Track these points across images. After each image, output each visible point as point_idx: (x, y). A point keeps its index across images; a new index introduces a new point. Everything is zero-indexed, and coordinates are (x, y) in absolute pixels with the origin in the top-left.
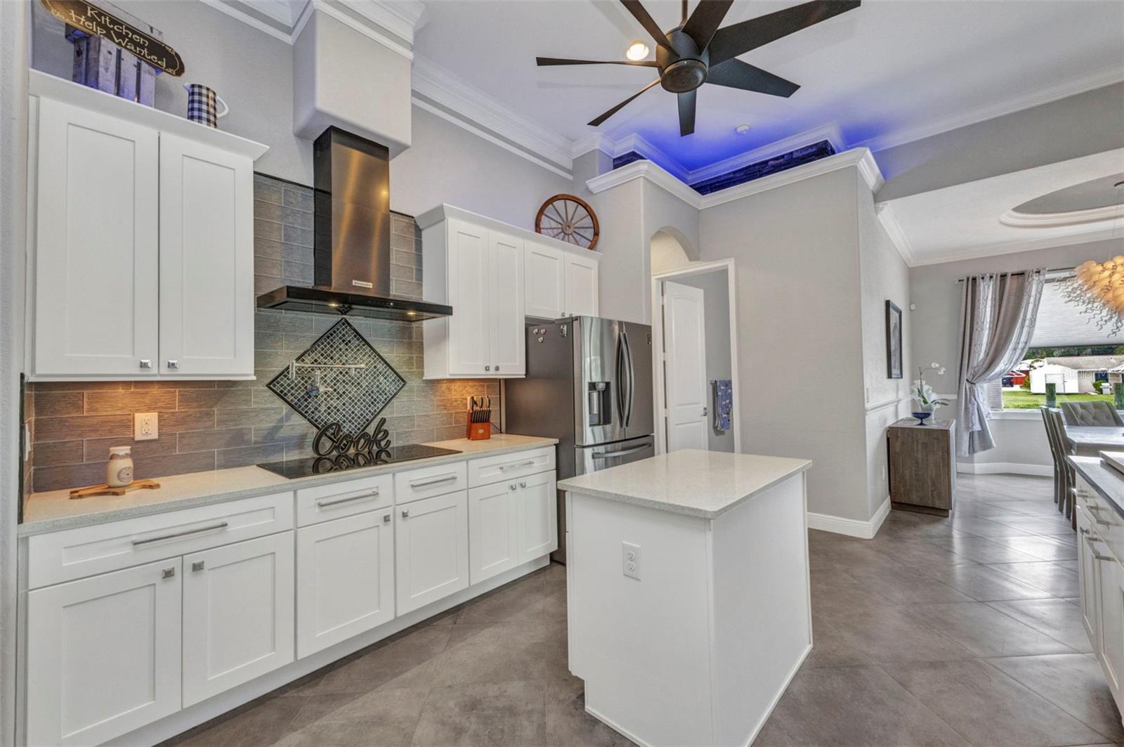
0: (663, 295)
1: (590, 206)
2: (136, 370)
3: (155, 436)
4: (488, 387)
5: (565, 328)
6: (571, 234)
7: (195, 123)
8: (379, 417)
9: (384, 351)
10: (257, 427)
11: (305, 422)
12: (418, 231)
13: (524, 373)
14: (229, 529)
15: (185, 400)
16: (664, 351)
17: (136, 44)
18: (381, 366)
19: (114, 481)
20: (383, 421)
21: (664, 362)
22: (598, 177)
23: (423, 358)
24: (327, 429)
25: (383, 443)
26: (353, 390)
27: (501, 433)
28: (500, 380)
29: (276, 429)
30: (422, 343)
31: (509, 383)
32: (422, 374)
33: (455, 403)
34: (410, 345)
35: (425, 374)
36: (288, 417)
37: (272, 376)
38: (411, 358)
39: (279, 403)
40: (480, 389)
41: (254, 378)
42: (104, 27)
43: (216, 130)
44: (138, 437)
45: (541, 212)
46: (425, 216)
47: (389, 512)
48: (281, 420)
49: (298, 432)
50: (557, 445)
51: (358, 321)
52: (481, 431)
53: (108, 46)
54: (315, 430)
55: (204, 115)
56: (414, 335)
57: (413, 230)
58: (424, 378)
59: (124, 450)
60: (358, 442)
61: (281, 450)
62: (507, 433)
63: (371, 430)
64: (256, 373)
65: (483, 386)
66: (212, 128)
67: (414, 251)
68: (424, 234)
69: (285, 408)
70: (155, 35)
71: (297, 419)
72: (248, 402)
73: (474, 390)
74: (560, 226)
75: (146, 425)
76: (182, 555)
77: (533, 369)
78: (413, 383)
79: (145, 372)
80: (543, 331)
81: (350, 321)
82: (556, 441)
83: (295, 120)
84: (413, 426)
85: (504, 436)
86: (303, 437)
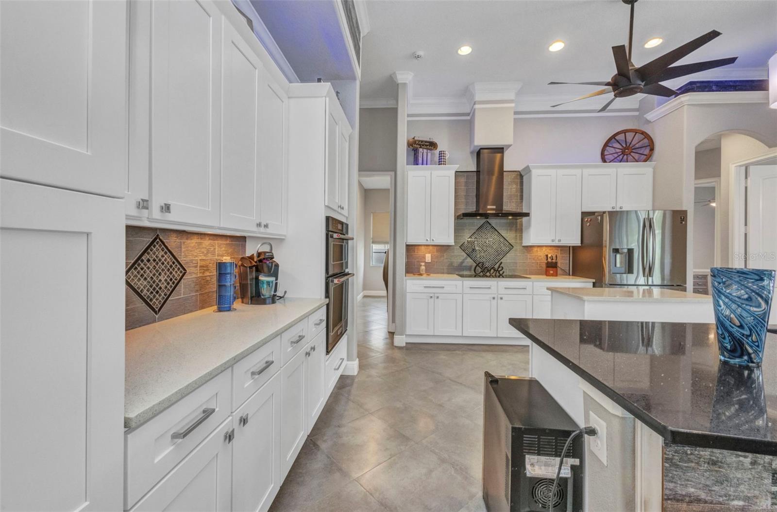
0: (746, 178)
1: (646, 131)
2: (425, 241)
3: (430, 261)
4: (561, 250)
5: (600, 218)
6: (630, 154)
7: (440, 165)
8: (500, 262)
9: (504, 233)
10: (457, 261)
11: (471, 260)
12: (521, 177)
13: (580, 243)
14: (445, 288)
15: (437, 251)
16: (746, 225)
17: (426, 145)
18: (502, 240)
19: (422, 272)
20: (501, 263)
21: (746, 234)
22: (656, 109)
23: (522, 235)
24: (479, 264)
25: (501, 272)
26: (490, 250)
27: (569, 275)
28: (570, 247)
29: (462, 263)
30: (522, 229)
31: (575, 248)
32: (522, 243)
33: (540, 258)
34: (516, 230)
35: (523, 243)
36: (466, 258)
37: (461, 244)
38: (516, 236)
39: (463, 253)
40: (556, 251)
41: (454, 244)
42: (419, 145)
43: (446, 166)
44: (426, 261)
45: (606, 145)
46: (524, 169)
47: (495, 296)
48: (464, 260)
49: (470, 264)
50: (593, 283)
51: (493, 221)
52: (552, 272)
53: (421, 150)
54: (475, 264)
55: (442, 163)
56: (518, 225)
57: (519, 177)
58: (523, 245)
59: (423, 264)
60: (490, 270)
61: (463, 270)
62: (573, 275)
63: (496, 267)
64: (455, 242)
65: (558, 250)
66: (444, 165)
67: (519, 187)
68: (524, 178)
69: (465, 255)
70: (431, 140)
71: (469, 260)
72: (453, 252)
73: (552, 251)
74: (621, 151)
75: (428, 258)
76: (434, 293)
77: (586, 241)
78: (517, 247)
79: (427, 242)
80: (589, 220)
81: (489, 222)
82: (594, 281)
83: (470, 147)
84: (517, 267)
85: (571, 277)
86: (471, 267)
